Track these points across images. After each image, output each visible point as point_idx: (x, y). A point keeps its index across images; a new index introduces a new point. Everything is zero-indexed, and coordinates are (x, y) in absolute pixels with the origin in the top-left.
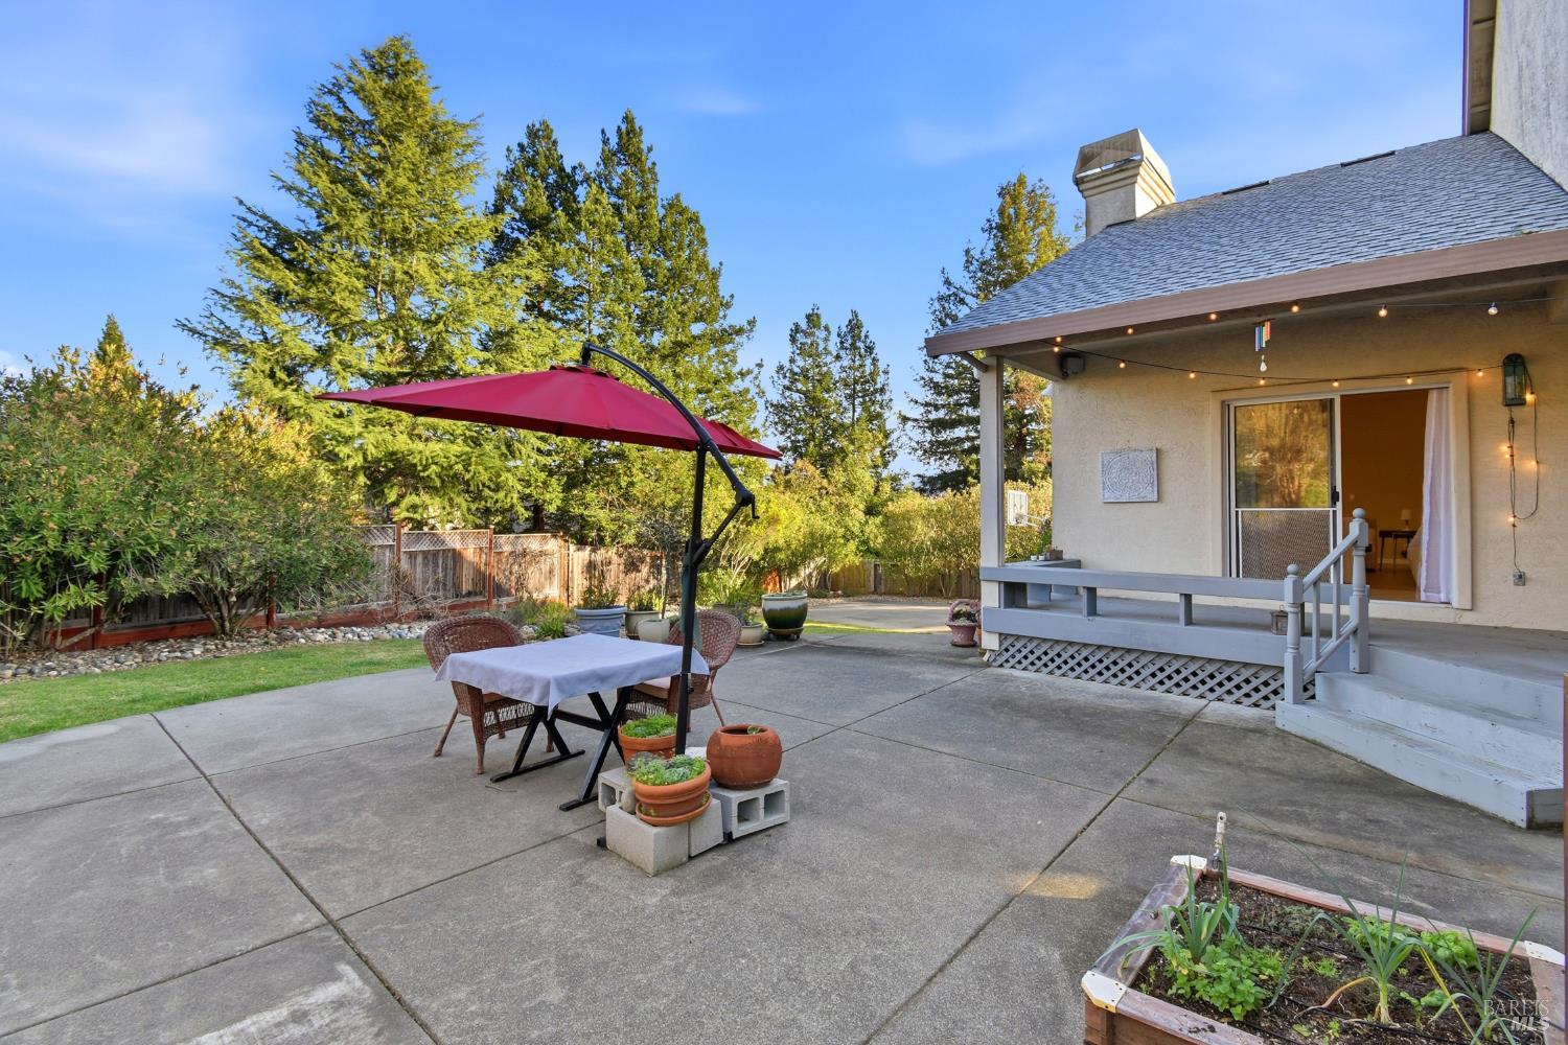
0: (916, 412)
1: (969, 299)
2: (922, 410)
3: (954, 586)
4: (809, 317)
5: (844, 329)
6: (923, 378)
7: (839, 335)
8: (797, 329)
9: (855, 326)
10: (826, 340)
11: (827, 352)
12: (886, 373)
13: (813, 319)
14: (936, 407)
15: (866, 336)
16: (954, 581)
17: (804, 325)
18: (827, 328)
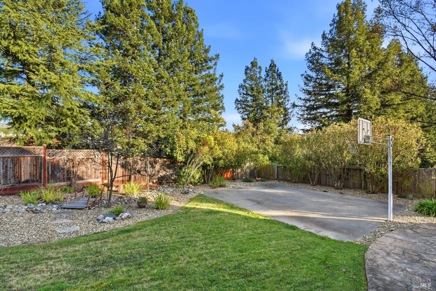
0: (301, 103)
1: (324, 54)
2: (303, 102)
3: (316, 179)
4: (252, 63)
5: (268, 68)
6: (303, 89)
7: (266, 71)
8: (247, 68)
9: (273, 66)
10: (260, 72)
11: (260, 77)
12: (286, 85)
13: (254, 64)
14: (310, 101)
15: (278, 70)
16: (317, 176)
17: (250, 66)
18: (260, 67)
